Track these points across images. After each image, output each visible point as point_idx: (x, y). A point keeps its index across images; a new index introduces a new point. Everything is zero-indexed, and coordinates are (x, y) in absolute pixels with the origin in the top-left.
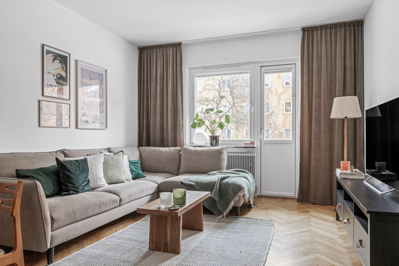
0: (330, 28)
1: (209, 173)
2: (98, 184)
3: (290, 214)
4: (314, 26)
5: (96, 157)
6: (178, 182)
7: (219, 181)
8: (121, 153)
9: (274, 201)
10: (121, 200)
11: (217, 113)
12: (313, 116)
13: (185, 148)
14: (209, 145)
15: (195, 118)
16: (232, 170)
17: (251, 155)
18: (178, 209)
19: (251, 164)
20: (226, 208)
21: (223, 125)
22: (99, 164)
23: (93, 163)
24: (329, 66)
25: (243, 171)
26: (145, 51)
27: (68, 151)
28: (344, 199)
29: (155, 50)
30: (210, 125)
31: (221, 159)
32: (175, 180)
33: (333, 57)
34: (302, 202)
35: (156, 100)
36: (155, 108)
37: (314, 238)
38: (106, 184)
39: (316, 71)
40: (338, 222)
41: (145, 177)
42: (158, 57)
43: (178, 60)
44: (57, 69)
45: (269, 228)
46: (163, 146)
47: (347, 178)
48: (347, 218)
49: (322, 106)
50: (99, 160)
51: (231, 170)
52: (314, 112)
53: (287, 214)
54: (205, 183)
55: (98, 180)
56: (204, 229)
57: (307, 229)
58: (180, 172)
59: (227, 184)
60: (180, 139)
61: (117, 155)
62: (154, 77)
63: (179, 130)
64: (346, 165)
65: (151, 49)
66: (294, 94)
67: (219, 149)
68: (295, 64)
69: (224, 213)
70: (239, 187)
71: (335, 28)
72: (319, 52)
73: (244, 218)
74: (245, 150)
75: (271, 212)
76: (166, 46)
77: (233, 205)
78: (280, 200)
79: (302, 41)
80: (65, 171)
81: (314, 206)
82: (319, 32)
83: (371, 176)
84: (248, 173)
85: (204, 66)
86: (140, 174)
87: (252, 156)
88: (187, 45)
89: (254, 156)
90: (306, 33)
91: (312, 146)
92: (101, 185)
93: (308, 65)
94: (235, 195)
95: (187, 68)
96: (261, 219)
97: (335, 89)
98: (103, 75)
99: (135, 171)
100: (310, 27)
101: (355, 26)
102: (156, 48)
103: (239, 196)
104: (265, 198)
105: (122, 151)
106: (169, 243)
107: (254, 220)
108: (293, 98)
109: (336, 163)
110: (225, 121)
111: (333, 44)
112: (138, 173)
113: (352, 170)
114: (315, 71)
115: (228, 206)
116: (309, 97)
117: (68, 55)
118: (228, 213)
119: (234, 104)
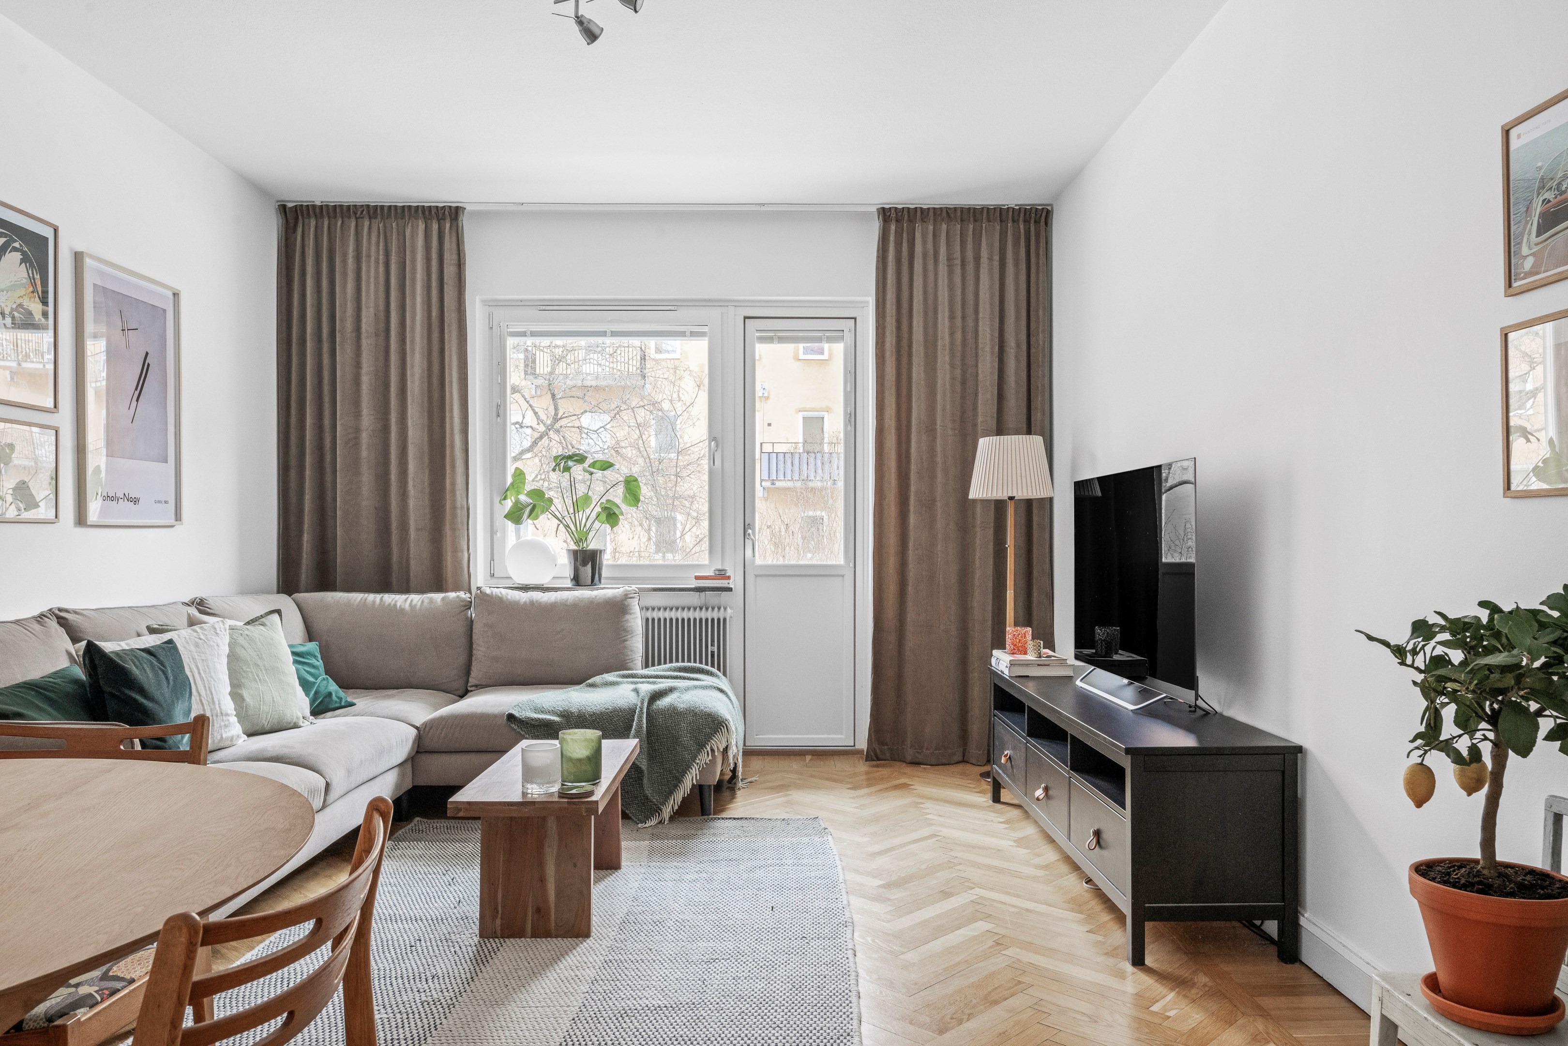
0: (962, 220)
1: (589, 681)
2: (219, 737)
3: (858, 797)
4: (916, 208)
5: (202, 637)
6: (495, 716)
7: (646, 704)
8: (276, 617)
9: (795, 764)
10: (328, 785)
11: (592, 470)
12: (913, 488)
13: (488, 595)
14: (569, 584)
15: (512, 484)
16: (668, 665)
17: (715, 614)
18: (591, 793)
19: (712, 645)
20: (672, 793)
21: (617, 512)
22: (216, 660)
23: (197, 657)
24: (958, 336)
25: (703, 669)
26: (306, 221)
27: (77, 616)
28: (1028, 736)
29: (353, 224)
30: (571, 511)
31: (625, 630)
32: (479, 710)
33: (970, 310)
34: (878, 759)
35: (358, 415)
36: (354, 443)
37: (953, 854)
38: (242, 735)
39: (922, 349)
40: (998, 806)
41: (352, 705)
42: (364, 249)
43: (450, 271)
44: (13, 288)
45: (816, 839)
46: (385, 587)
47: (1028, 676)
48: (1043, 785)
49: (939, 459)
50: (215, 645)
51: (663, 666)
52: (913, 477)
53: (851, 798)
54: (594, 714)
55: (219, 721)
56: (624, 863)
57: (925, 832)
58: (472, 681)
59: (673, 713)
60: (457, 563)
61: (262, 627)
62: (349, 325)
63: (454, 530)
64: (1022, 637)
65: (335, 217)
66: (850, 414)
67: (615, 597)
68: (855, 319)
69: (664, 808)
70: (713, 721)
71: (975, 221)
72: (931, 290)
73: (730, 818)
74: (694, 599)
75: (797, 795)
76: (399, 211)
77: (694, 781)
78: (811, 760)
79: (878, 250)
80: (127, 692)
81: (916, 768)
82: (931, 228)
83: (1093, 668)
84: (717, 676)
85: (544, 300)
86: (334, 695)
87: (719, 620)
88: (485, 216)
89: (725, 620)
90: (893, 227)
91: (910, 584)
92: (227, 739)
93: (899, 328)
94: (701, 746)
95: (478, 298)
96: (782, 818)
97: (975, 408)
98: (165, 311)
99: (315, 683)
100: (903, 208)
101: (1029, 222)
102: (358, 216)
103: (713, 750)
104: (760, 757)
105: (278, 612)
106: (552, 905)
107: (761, 823)
108: (849, 428)
109: (976, 634)
110: (625, 497)
111: (970, 267)
112: (323, 690)
113: (1040, 653)
114: (918, 348)
115: (676, 786)
116: (899, 428)
117: (48, 233)
118: (676, 807)
119: (556, 420)
